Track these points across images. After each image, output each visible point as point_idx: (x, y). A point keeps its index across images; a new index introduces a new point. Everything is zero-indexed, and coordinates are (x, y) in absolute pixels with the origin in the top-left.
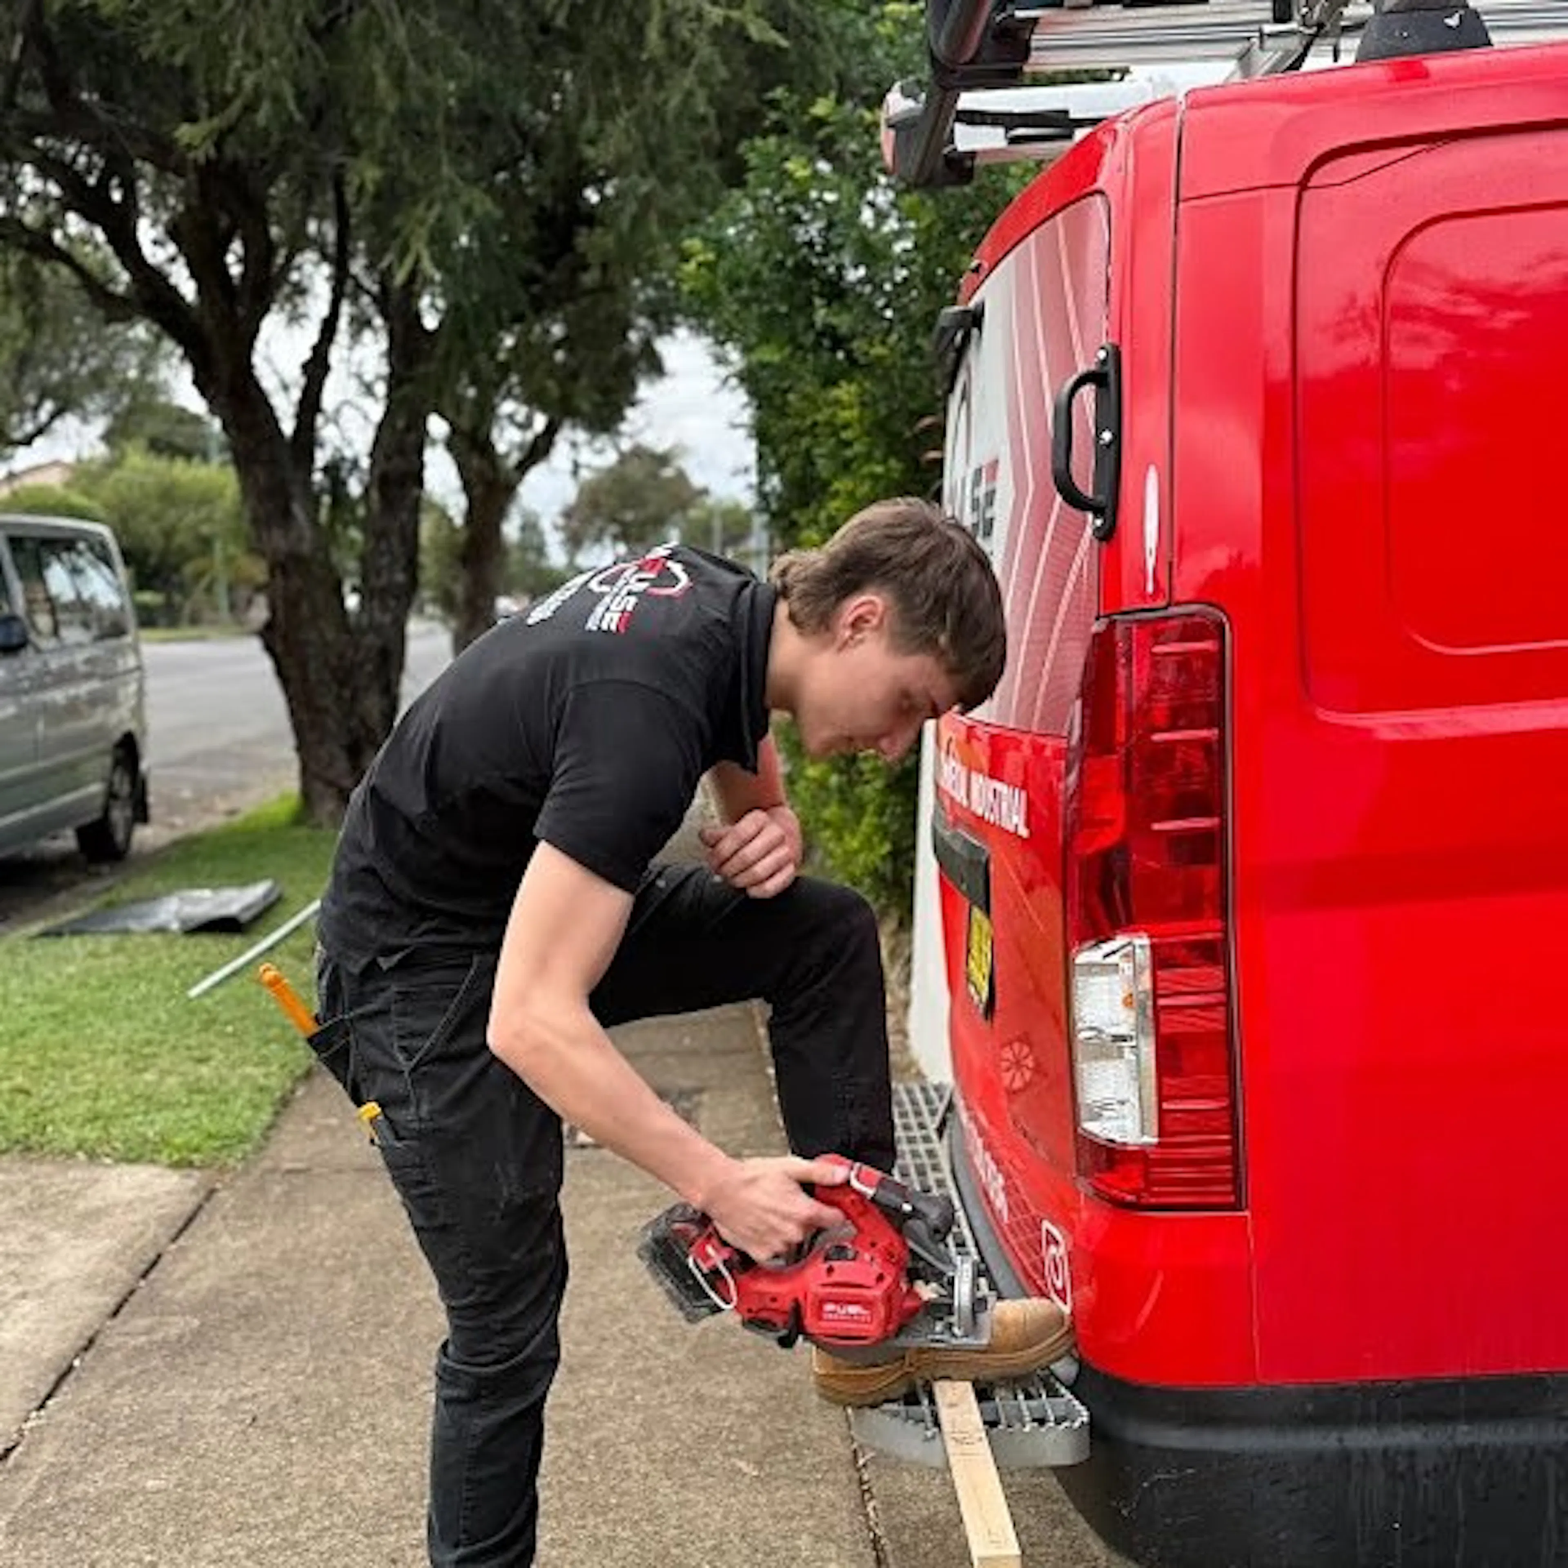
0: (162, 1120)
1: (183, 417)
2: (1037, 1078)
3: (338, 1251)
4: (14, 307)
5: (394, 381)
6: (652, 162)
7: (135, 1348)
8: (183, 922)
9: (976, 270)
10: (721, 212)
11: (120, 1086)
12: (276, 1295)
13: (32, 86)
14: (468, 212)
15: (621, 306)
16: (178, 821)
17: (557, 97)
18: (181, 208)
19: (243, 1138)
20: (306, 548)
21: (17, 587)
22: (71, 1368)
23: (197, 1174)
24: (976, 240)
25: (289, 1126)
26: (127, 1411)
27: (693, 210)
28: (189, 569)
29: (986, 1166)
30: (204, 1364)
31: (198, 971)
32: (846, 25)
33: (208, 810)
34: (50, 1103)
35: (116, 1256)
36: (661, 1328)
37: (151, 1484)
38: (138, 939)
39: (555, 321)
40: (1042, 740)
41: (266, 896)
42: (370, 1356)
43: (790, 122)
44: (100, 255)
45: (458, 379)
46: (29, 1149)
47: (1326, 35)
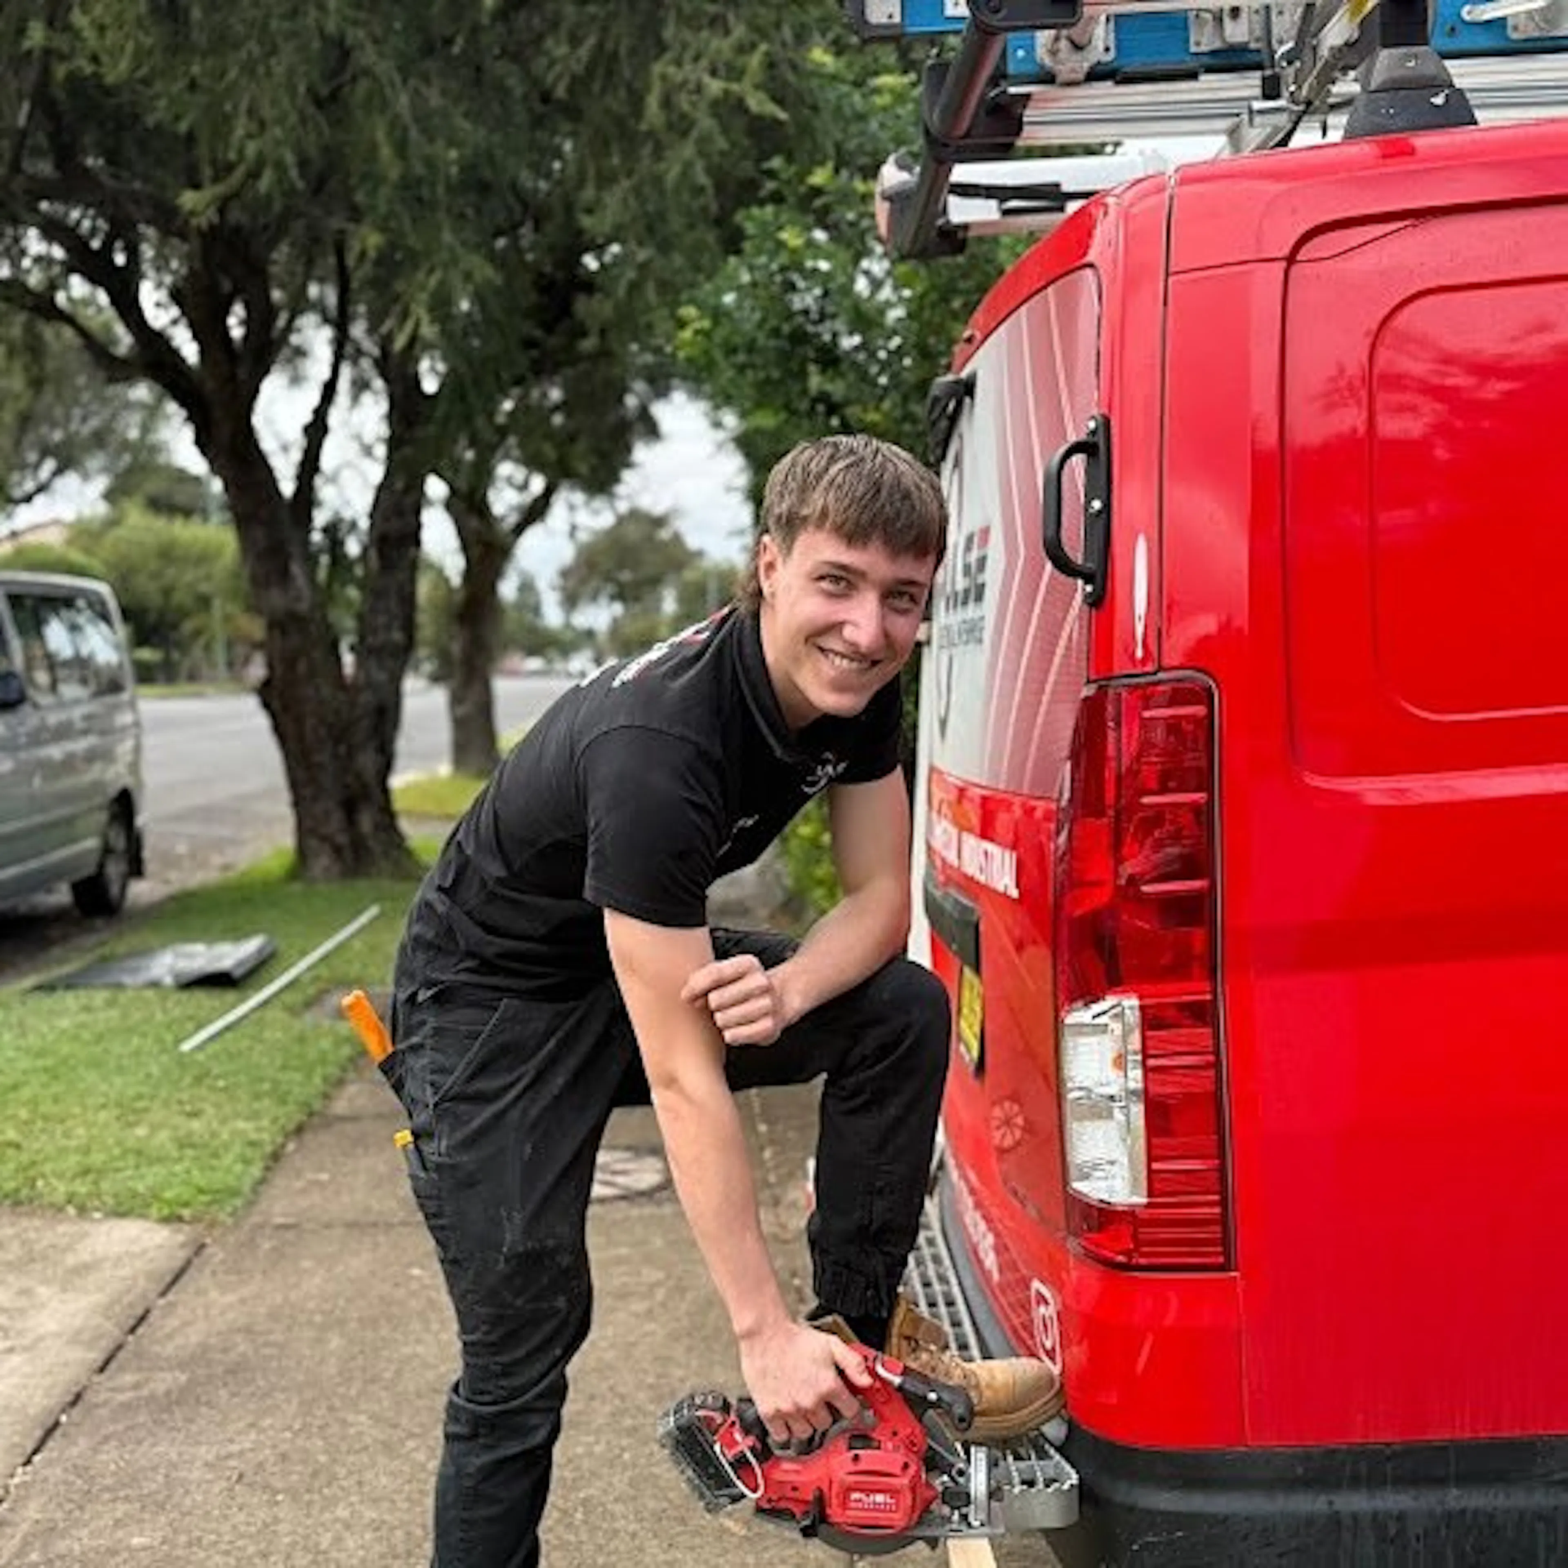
0: (153, 1175)
1: (182, 476)
2: (1027, 1137)
3: (327, 1307)
4: (18, 366)
5: (394, 443)
6: (650, 229)
7: (122, 1405)
8: (177, 976)
9: (969, 340)
10: (719, 281)
11: (111, 1141)
12: (267, 1351)
13: (37, 153)
14: (468, 276)
15: (617, 371)
16: (173, 875)
17: (557, 165)
18: (184, 271)
19: (235, 1193)
20: (303, 607)
21: (16, 644)
22: (57, 1424)
23: (186, 1228)
24: (970, 309)
25: (279, 1181)
26: (113, 1467)
27: (689, 276)
28: (188, 626)
29: (976, 1226)
30: (191, 1421)
31: (190, 1026)
32: (840, 98)
33: (204, 865)
34: (41, 1156)
35: (106, 1311)
36: (651, 1387)
37: (136, 1541)
38: (130, 993)
39: (553, 384)
40: (1033, 803)
41: (260, 951)
42: (359, 1412)
43: (786, 192)
44: (102, 318)
45: (455, 441)
46: (17, 1203)
47: (1314, 113)
